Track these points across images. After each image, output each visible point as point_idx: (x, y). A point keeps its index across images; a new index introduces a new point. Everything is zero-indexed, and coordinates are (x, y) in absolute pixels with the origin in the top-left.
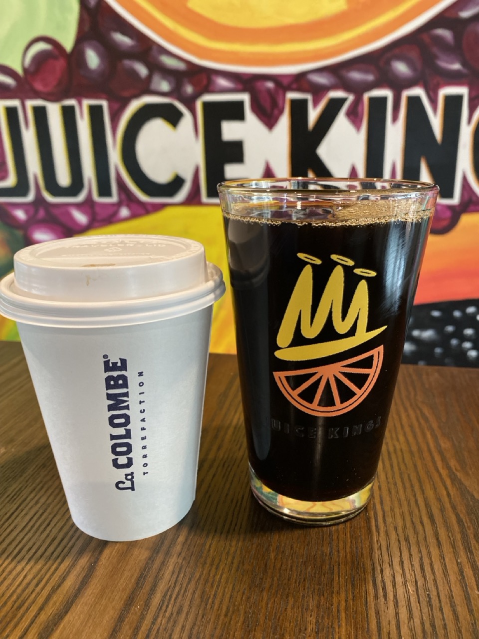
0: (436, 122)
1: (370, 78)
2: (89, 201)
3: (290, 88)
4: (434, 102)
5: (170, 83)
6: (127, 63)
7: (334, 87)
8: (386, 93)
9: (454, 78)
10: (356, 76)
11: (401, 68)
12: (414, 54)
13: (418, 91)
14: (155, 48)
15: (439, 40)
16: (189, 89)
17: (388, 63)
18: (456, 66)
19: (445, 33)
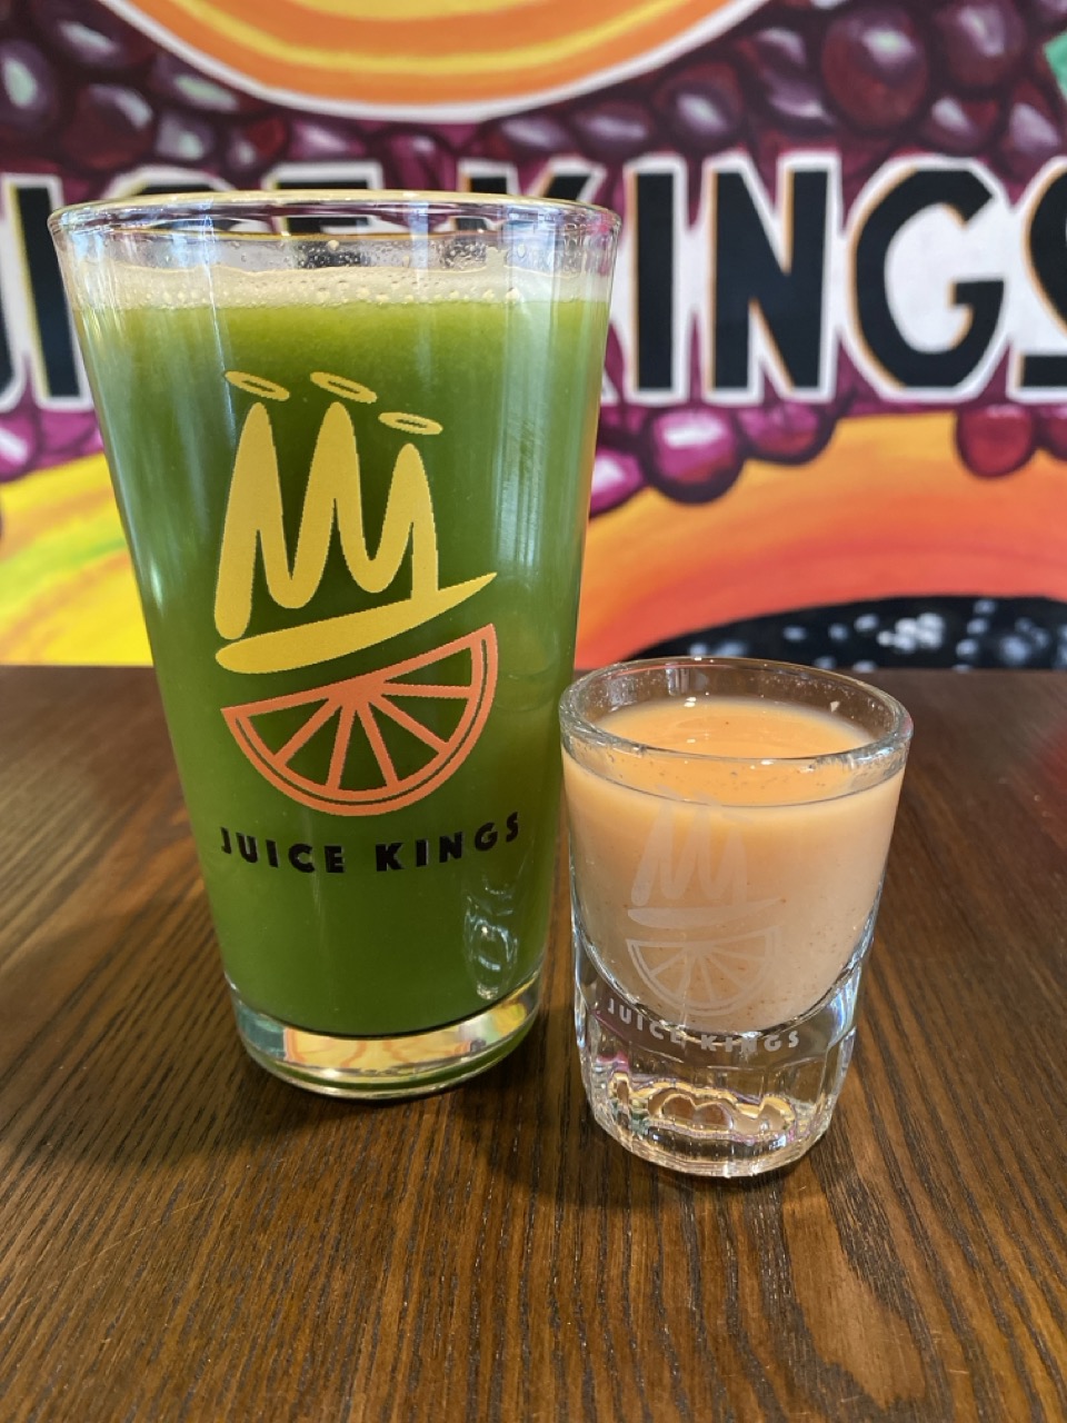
0: (778, 228)
1: (636, 132)
2: (27, 407)
3: (467, 152)
4: (770, 183)
5: (202, 138)
6: (101, 92)
7: (562, 151)
8: (670, 164)
9: (809, 136)
10: (606, 127)
11: (700, 112)
12: (724, 82)
13: (737, 162)
14: (162, 60)
15: (775, 54)
16: (245, 154)
17: (672, 101)
18: (812, 110)
19: (786, 40)
